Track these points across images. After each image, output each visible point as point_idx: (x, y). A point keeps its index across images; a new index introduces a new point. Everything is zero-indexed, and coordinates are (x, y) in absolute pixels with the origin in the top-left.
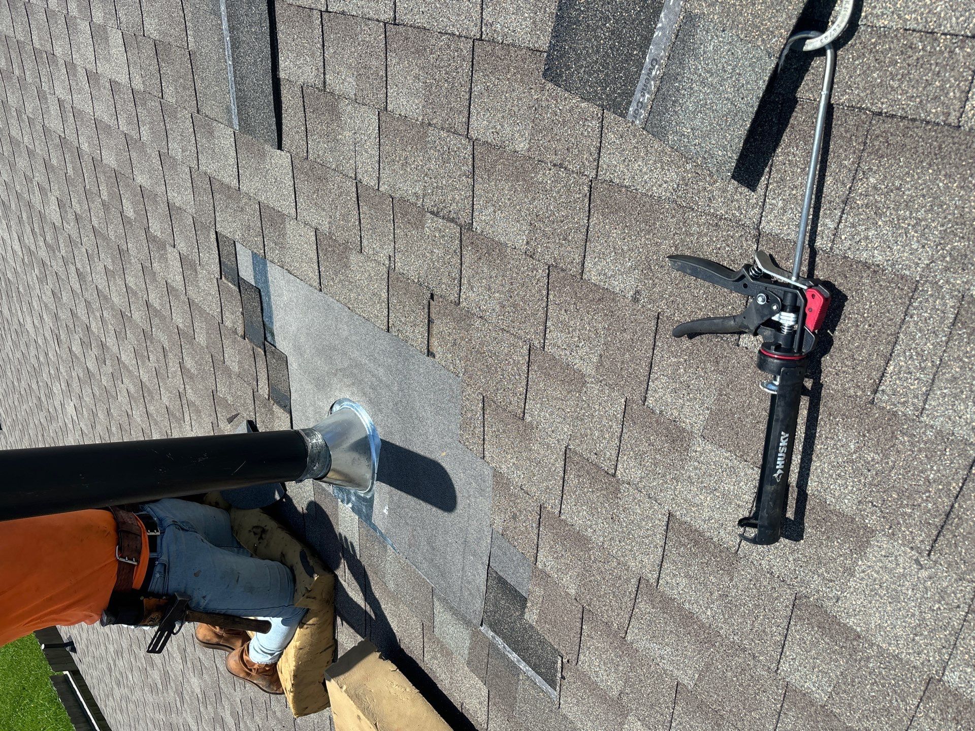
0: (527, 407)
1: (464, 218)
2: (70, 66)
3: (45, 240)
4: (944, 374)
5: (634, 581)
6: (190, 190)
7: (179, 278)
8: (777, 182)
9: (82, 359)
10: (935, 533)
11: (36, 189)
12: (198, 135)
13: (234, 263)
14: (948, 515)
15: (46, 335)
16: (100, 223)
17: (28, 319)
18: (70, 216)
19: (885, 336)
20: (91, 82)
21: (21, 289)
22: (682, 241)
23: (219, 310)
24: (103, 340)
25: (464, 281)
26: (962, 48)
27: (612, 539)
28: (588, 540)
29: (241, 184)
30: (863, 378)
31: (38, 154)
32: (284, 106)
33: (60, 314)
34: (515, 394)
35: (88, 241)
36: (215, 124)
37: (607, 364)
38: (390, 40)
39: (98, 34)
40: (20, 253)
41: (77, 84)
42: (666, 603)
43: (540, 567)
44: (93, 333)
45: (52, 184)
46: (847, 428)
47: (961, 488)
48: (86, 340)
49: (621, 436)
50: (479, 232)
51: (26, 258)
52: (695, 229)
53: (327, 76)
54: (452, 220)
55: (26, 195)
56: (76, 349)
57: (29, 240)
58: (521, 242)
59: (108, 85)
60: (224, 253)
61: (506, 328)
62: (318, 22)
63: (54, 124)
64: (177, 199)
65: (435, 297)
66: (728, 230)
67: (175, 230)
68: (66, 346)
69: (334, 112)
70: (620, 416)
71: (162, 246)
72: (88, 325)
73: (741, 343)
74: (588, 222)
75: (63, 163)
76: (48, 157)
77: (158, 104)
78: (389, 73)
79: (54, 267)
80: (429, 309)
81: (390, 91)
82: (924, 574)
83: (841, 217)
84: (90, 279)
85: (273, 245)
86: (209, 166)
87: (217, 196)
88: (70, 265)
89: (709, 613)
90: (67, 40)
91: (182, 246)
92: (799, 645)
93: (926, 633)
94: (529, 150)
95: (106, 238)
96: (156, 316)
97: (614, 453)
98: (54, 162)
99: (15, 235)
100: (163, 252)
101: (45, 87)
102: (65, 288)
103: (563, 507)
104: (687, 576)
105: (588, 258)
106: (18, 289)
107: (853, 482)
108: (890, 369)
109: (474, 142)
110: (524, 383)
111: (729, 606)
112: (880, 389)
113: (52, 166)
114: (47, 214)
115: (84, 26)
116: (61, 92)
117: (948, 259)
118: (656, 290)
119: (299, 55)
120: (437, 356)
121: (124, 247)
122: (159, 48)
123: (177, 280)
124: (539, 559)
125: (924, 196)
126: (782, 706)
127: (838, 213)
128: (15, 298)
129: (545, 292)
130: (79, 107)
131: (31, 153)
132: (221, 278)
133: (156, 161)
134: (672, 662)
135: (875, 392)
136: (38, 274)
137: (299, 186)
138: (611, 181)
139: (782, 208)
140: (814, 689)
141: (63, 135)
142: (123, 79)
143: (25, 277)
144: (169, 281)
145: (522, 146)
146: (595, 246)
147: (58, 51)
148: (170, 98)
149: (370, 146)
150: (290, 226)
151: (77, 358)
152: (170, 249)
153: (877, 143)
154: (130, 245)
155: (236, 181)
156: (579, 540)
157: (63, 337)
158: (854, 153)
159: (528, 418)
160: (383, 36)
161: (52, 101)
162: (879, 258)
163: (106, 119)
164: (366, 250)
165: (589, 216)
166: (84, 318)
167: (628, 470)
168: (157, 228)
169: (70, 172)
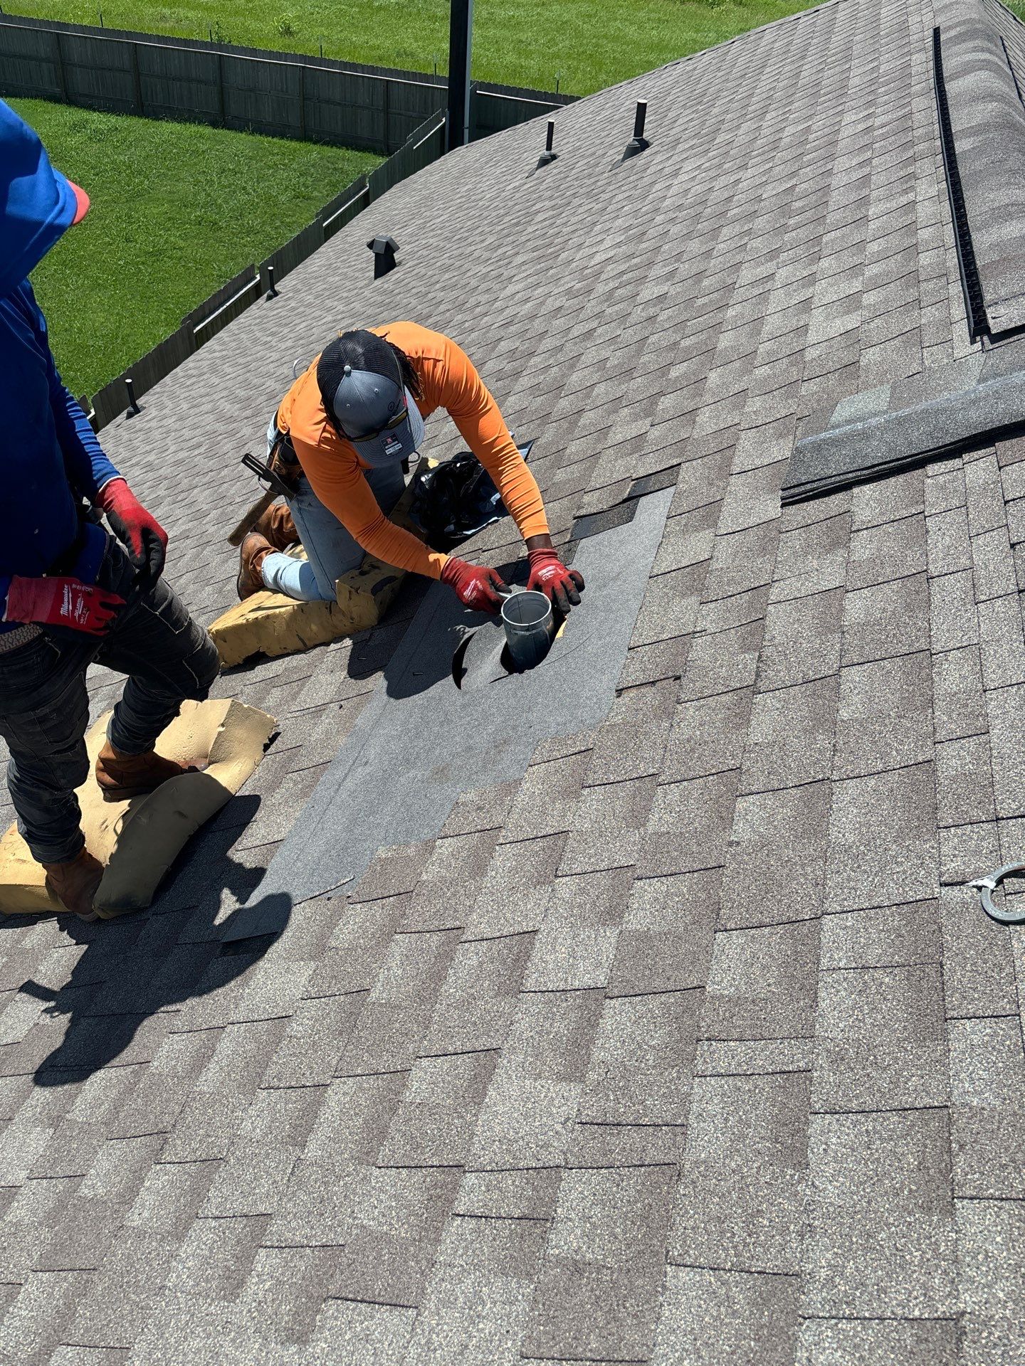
0: (596, 788)
1: (762, 685)
2: (811, 280)
3: (617, 288)
4: (740, 1081)
5: (458, 923)
6: (716, 428)
7: (619, 438)
8: (867, 916)
9: (494, 355)
10: (599, 1121)
11: (670, 268)
12: (775, 424)
13: (652, 489)
14: (618, 1125)
15: (508, 311)
16: (653, 343)
17: (520, 286)
18: (652, 311)
19: (759, 1031)
20: (800, 305)
21: (551, 272)
22: (795, 864)
23: (598, 486)
24: (524, 373)
25: (702, 702)
26: (1009, 1002)
27: (493, 894)
28: (484, 874)
29: (737, 476)
30: (717, 1027)
31: (709, 263)
32: (827, 499)
33: (537, 321)
34: (605, 773)
35: (629, 335)
36: (791, 437)
37: (663, 840)
38: (912, 579)
39: (851, 302)
40: (593, 263)
41: (795, 291)
42: (446, 956)
43: (437, 843)
44: (528, 361)
45: (681, 284)
46: (670, 1034)
47: (646, 1125)
48: (518, 355)
49: (597, 871)
50: (754, 701)
51: (589, 271)
52: (809, 869)
53: (865, 531)
54: (758, 675)
55: (660, 258)
56: (504, 346)
57: (611, 270)
58: (756, 737)
59: (802, 323)
60: (661, 477)
61: (668, 749)
62: (914, 511)
63: (747, 275)
64: (703, 417)
65: (678, 681)
66: (815, 894)
67: (670, 422)
68: (503, 334)
69: (834, 545)
70: (616, 865)
71: (649, 412)
72: (536, 354)
73: (718, 934)
74: (790, 788)
75: (707, 292)
76: (709, 274)
77: (795, 378)
78: (882, 585)
79: (589, 304)
80: (665, 679)
81: (866, 591)
82: (559, 1127)
83: (850, 969)
84: (589, 346)
85: (683, 523)
86: (747, 441)
87: (718, 456)
88: (597, 321)
89: (451, 991)
90: (839, 271)
91: (655, 433)
92: (451, 1066)
93: (504, 1147)
94: (842, 721)
95: (639, 352)
96: (570, 423)
97: (579, 870)
98: (706, 283)
99: (612, 254)
100: (642, 415)
101: (783, 256)
102: (569, 320)
103: (508, 845)
104: (481, 964)
105: (758, 796)
106: (551, 268)
107: (622, 1053)
108: (732, 1044)
109: (837, 674)
110: (619, 779)
111: (466, 1004)
112: (712, 1042)
113: (700, 281)
114: (646, 285)
115: (857, 285)
116: (782, 274)
117: (837, 1049)
118: (746, 858)
119: (879, 502)
120: (620, 699)
121: (635, 375)
122: (851, 367)
123: (617, 435)
124: (445, 840)
125: (884, 1018)
126: (384, 1073)
127: (854, 965)
128: (539, 267)
129: (713, 771)
130: (771, 297)
131: (708, 254)
132: (633, 480)
133: (737, 388)
134: (388, 978)
135: (708, 1039)
136: (575, 288)
137: (751, 532)
138: (833, 794)
139: (846, 927)
140: (413, 1090)
141: (737, 286)
142: (812, 337)
143: (567, 273)
144: (613, 428)
145: (844, 714)
146: (770, 800)
147: (824, 263)
148: (805, 389)
149: (809, 587)
150: (708, 534)
151: (493, 349)
152: (648, 421)
153: (918, 972)
154: (639, 380)
155: (738, 470)
156: (479, 867)
157: (512, 329)
158: (906, 960)
159: (586, 792)
160: (915, 572)
161: (769, 268)
162: (823, 1005)
163: (766, 328)
164: (704, 607)
165: (796, 786)
166: (542, 348)
167: (566, 887)
168: (666, 403)
169: (700, 302)
